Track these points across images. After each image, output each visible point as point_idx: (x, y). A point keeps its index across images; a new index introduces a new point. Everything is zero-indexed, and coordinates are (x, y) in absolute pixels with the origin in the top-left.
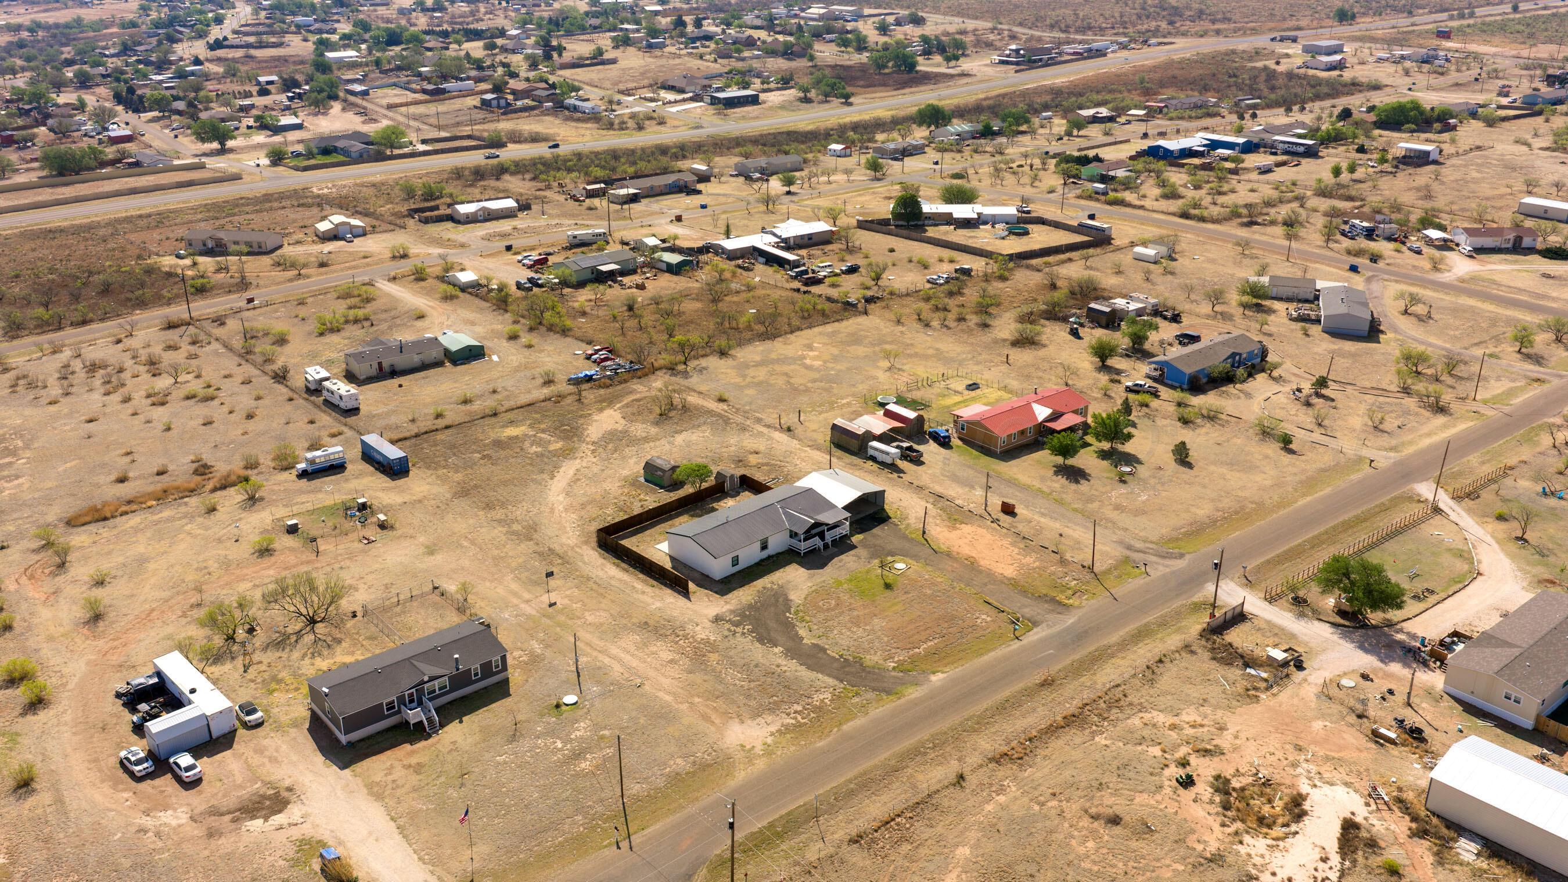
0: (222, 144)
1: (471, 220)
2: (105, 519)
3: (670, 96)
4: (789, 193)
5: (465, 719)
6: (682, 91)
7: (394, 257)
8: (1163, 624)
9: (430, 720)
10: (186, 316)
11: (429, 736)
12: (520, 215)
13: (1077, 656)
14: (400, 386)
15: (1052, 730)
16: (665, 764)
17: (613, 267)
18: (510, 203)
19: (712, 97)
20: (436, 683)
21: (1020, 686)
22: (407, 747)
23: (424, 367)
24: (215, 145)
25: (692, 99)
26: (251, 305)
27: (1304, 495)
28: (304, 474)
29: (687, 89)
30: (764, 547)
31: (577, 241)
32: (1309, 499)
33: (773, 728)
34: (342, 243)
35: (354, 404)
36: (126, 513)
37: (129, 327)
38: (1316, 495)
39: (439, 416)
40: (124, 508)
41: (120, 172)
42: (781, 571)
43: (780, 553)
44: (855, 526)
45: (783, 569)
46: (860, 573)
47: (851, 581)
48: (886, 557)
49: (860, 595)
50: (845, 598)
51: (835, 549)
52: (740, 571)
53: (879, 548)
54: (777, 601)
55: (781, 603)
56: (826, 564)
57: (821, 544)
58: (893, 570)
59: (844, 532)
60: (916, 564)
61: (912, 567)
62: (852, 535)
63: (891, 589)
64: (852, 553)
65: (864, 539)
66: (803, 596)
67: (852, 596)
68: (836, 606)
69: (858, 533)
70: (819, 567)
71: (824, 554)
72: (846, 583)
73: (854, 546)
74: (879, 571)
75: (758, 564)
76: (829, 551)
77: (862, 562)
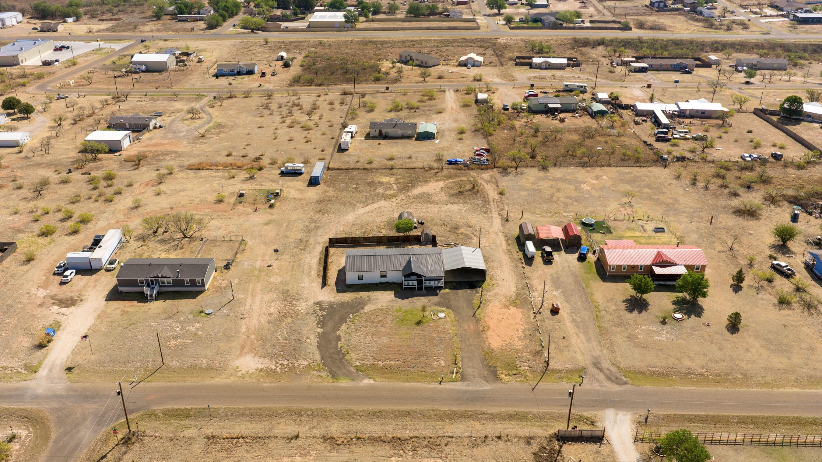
0: (499, 11)
1: (539, 67)
2: (199, 169)
3: (773, 12)
4: (747, 83)
5: (168, 301)
6: (781, 10)
7: (474, 80)
8: (539, 418)
9: (151, 295)
10: (353, 90)
11: (147, 302)
12: (568, 69)
13: (454, 409)
14: (379, 144)
15: (375, 440)
16: (198, 359)
17: (559, 106)
18: (564, 61)
19: (795, 16)
20: (165, 280)
21: (396, 408)
22: (135, 303)
23: (403, 137)
24: (496, 11)
25: (783, 16)
26: (387, 91)
27: (798, 387)
28: (283, 174)
29: (785, 9)
30: (383, 276)
31: (567, 88)
32: (795, 390)
33: (260, 366)
34: (465, 68)
35: (346, 147)
36: (208, 169)
37: (327, 91)
38: (803, 390)
39: (370, 163)
40: (208, 167)
41: (441, 19)
42: (382, 292)
43: (395, 283)
44: (454, 284)
45: (384, 292)
46: (417, 310)
47: (406, 312)
48: (443, 307)
49: (398, 321)
50: (389, 319)
51: (425, 292)
52: (363, 284)
53: (447, 301)
54: (357, 306)
55: (357, 308)
56: (408, 298)
57: (417, 286)
58: (435, 315)
59: (440, 285)
60: (452, 317)
61: (448, 318)
62: (445, 288)
63: (418, 325)
64: (430, 297)
65: (448, 293)
66: (372, 309)
67: (393, 320)
68: (378, 321)
69: (450, 289)
70: (403, 298)
71: (415, 292)
72: (402, 312)
73: (437, 295)
74: (427, 313)
75: (376, 284)
76: (421, 292)
77: (427, 304)
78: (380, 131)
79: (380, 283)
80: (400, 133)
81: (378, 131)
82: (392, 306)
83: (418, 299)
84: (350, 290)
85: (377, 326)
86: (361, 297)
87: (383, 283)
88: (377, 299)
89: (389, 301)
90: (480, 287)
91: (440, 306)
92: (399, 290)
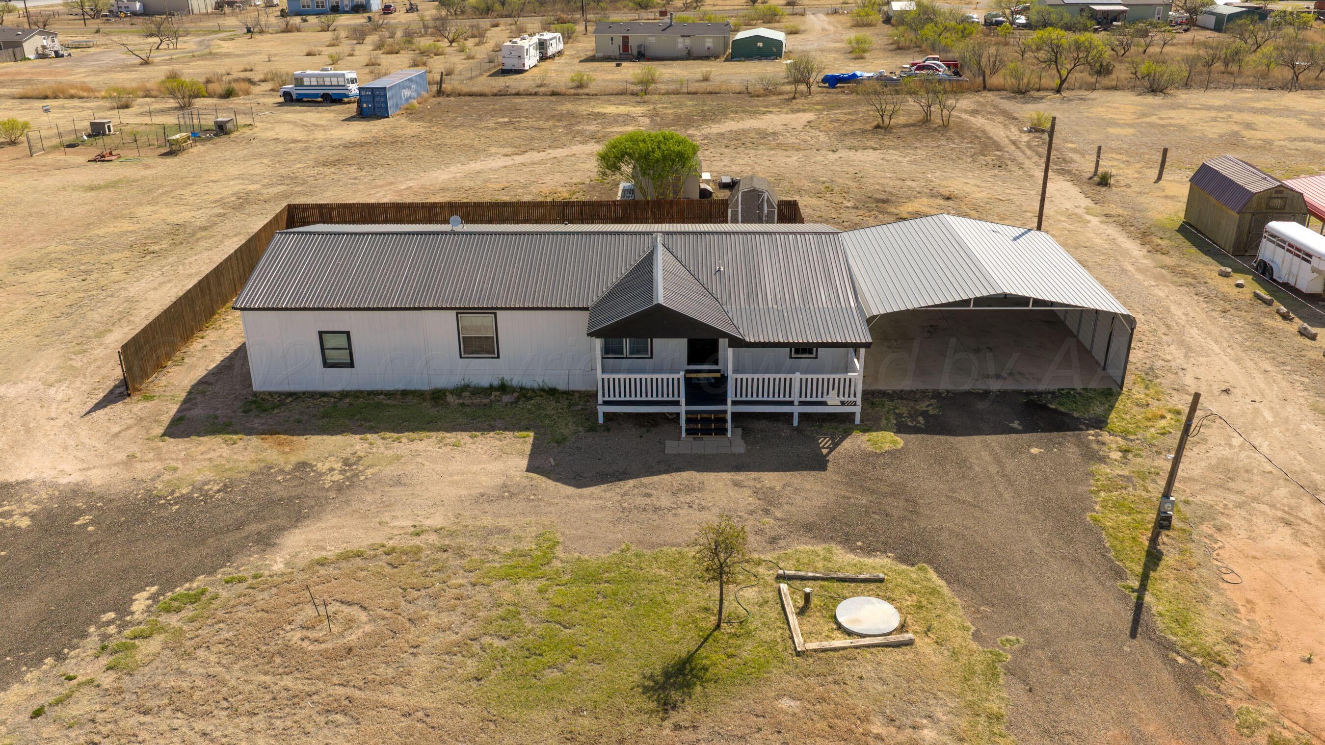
14: (618, 65)
28: (288, 99)
35: (514, 63)
42: (451, 437)
43: (552, 392)
44: (922, 406)
45: (464, 437)
46: (673, 563)
47: (588, 576)
48: (869, 551)
49: (498, 658)
50: (429, 642)
51: (740, 447)
52: (357, 394)
53: (896, 506)
54: (238, 526)
55: (228, 540)
56: (622, 476)
57: (683, 409)
58: (815, 618)
59: (834, 403)
60: (962, 640)
61: (924, 645)
62: (869, 424)
63: (667, 706)
64: (771, 479)
65: (892, 453)
66: (331, 552)
67: (462, 647)
68: (331, 657)
69: (901, 429)
70: (578, 480)
71: (671, 447)
72: (554, 579)
73: (819, 464)
74: (750, 593)
75: (437, 396)
76: (710, 444)
77: (750, 524)
78: (625, 39)
79: (460, 391)
80: (682, 44)
81: (619, 41)
82: (489, 532)
83: (689, 489)
84: (256, 423)
85: (295, 699)
86: (303, 466)
87: (478, 391)
88: (398, 482)
89: (483, 498)
90: (1100, 423)
91: (847, 542)
92: (567, 428)
